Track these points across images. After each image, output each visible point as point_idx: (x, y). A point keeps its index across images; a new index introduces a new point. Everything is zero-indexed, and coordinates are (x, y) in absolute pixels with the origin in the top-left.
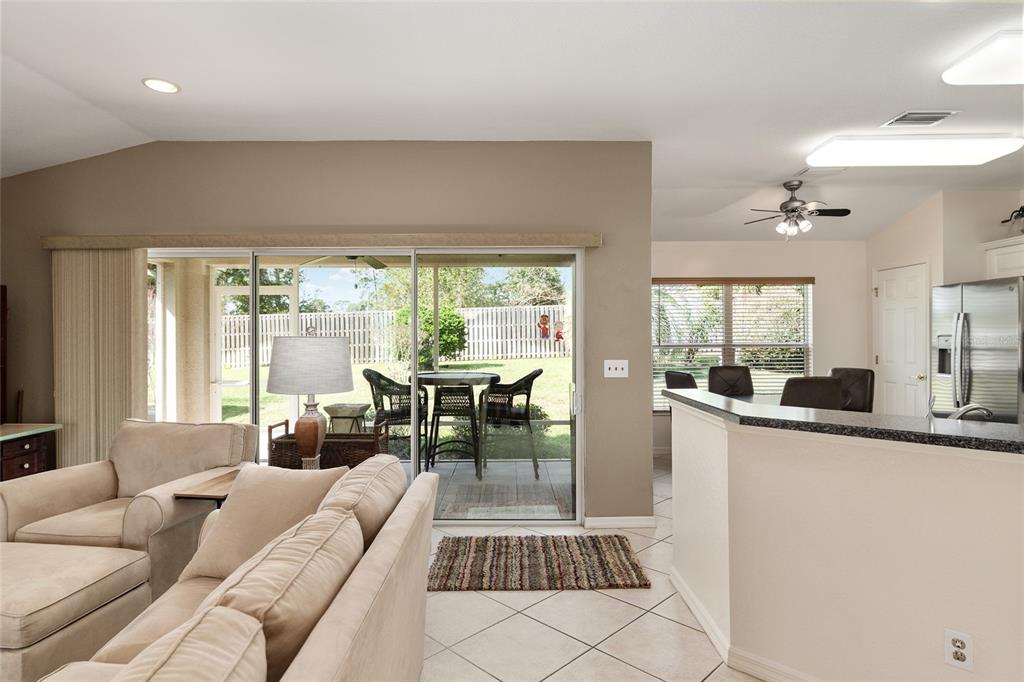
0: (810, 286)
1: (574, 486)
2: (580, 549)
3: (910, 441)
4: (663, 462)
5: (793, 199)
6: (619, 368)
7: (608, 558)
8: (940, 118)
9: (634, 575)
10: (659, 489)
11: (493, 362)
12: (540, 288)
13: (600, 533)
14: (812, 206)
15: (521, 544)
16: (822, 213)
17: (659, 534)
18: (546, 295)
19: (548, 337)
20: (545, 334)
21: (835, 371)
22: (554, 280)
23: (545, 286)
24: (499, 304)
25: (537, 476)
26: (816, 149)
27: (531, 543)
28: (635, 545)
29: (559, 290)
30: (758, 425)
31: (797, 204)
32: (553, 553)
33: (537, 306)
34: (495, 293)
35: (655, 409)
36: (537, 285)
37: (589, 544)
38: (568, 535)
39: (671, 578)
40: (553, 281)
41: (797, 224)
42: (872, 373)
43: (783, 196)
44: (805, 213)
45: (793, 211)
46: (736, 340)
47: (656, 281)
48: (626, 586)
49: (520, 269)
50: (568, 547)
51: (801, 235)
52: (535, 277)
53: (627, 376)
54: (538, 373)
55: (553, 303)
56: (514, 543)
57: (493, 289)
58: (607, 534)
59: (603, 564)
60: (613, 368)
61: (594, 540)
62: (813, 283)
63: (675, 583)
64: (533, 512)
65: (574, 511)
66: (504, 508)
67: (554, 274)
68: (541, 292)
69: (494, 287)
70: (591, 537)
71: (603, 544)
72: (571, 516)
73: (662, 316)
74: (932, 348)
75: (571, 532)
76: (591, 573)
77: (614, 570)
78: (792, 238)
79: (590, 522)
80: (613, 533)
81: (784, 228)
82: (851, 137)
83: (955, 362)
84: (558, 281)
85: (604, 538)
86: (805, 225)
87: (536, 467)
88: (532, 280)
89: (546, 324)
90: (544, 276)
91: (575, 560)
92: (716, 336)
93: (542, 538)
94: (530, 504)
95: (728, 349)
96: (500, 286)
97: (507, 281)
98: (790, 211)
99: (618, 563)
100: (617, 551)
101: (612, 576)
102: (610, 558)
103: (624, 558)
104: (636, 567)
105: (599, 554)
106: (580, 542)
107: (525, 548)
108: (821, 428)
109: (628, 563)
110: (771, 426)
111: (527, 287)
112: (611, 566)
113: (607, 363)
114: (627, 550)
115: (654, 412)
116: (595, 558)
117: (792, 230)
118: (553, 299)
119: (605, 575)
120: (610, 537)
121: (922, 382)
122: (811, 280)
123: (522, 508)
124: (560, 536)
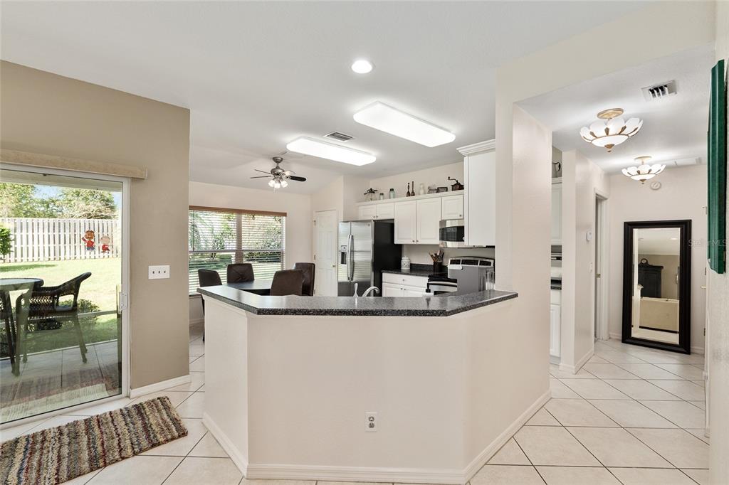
0: (284, 218)
1: (120, 364)
2: (125, 420)
3: (354, 315)
4: (198, 330)
5: (278, 168)
6: (162, 272)
7: (152, 421)
8: (347, 139)
9: (174, 429)
10: (194, 350)
11: (45, 263)
12: (94, 206)
13: (143, 400)
14: (288, 173)
15: (61, 434)
16: (293, 178)
17: (193, 387)
18: (101, 212)
19: (93, 248)
20: (90, 246)
21: (297, 264)
22: (108, 200)
23: (99, 204)
24: (52, 216)
25: (85, 360)
26: (292, 141)
27: (72, 429)
28: (174, 403)
29: (112, 208)
30: (270, 314)
31: (280, 171)
32: (97, 432)
33: (92, 219)
34: (48, 207)
35: (190, 294)
36: (91, 203)
37: (134, 412)
38: (112, 410)
39: (204, 420)
40: (107, 202)
41: (280, 182)
42: (314, 265)
43: (272, 165)
44: (283, 177)
45: (278, 174)
46: (244, 247)
47: (192, 208)
48: (167, 441)
49: (74, 190)
50: (113, 421)
51: (282, 189)
52: (90, 197)
53: (168, 277)
54: (87, 275)
55: (106, 217)
56: (52, 435)
57: (46, 204)
58: (151, 399)
59: (146, 427)
60: (156, 272)
61: (138, 408)
62: (286, 216)
63: (207, 425)
64: (79, 396)
65: (120, 387)
66: (44, 399)
67: (108, 196)
68: (95, 209)
69: (46, 202)
70: (136, 405)
71: (147, 409)
72: (118, 390)
73: (195, 231)
74: (338, 251)
75: (116, 405)
76: (135, 440)
77: (156, 430)
78: (277, 190)
79: (134, 393)
80: (156, 397)
81: (273, 183)
82: (309, 138)
83: (348, 259)
84: (112, 202)
85: (148, 403)
86: (284, 184)
87: (84, 351)
88: (87, 199)
89: (92, 238)
90: (99, 197)
91: (119, 432)
92: (231, 244)
93: (85, 420)
94: (75, 388)
95: (239, 253)
96: (53, 201)
97: (61, 198)
98: (276, 174)
99: (160, 421)
100: (159, 411)
101: (155, 436)
102: (153, 420)
103: (165, 416)
104: (176, 421)
105: (143, 419)
106: (125, 413)
107: (65, 436)
108: (309, 312)
109: (168, 420)
110: (278, 314)
111: (82, 204)
112: (154, 427)
113: (151, 268)
114: (167, 408)
115: (190, 296)
116: (139, 424)
117: (277, 186)
118: (107, 214)
119: (148, 437)
120: (153, 401)
121: (334, 268)
122: (285, 214)
123: (65, 394)
124: (105, 414)
